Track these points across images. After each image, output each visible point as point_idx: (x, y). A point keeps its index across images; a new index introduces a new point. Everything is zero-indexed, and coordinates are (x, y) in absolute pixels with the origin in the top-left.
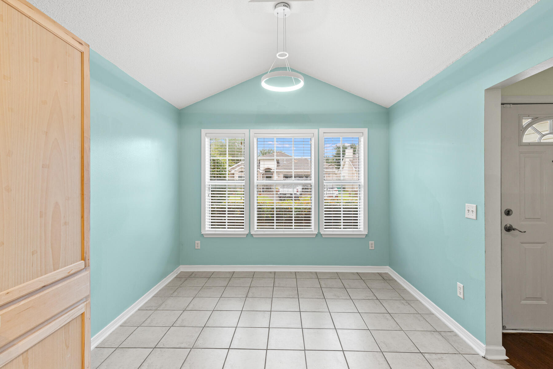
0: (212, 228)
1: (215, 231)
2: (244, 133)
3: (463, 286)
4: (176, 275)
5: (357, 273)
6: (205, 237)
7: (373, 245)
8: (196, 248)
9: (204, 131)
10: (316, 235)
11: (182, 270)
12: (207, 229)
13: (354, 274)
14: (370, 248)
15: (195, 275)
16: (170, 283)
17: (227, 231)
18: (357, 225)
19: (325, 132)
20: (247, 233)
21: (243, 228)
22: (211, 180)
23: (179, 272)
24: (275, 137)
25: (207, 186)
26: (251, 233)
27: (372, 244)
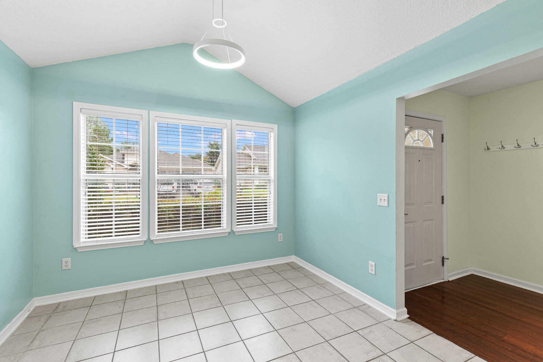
0: (89, 238)
1: (97, 241)
2: (140, 115)
3: (375, 264)
4: (28, 313)
5: (268, 266)
6: (79, 251)
7: (282, 238)
8: (64, 268)
9: (77, 105)
10: (228, 233)
11: (37, 305)
12: (82, 240)
13: (266, 268)
14: (279, 240)
15: (64, 307)
16: (19, 328)
17: (115, 239)
18: (266, 220)
19: (238, 124)
20: (145, 239)
21: (139, 234)
22: (88, 172)
23: (32, 309)
24: (181, 123)
25: (82, 181)
26: (151, 239)
27: (280, 236)
